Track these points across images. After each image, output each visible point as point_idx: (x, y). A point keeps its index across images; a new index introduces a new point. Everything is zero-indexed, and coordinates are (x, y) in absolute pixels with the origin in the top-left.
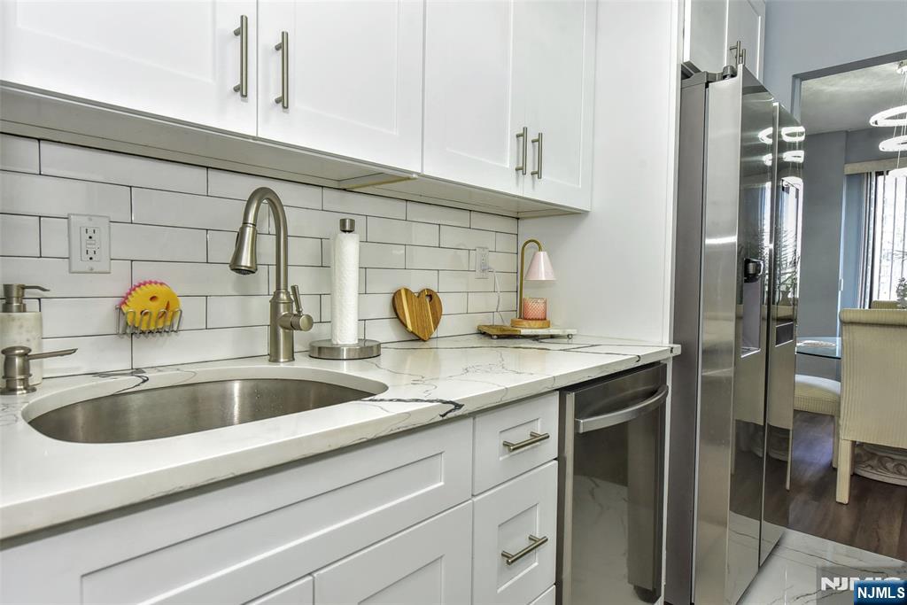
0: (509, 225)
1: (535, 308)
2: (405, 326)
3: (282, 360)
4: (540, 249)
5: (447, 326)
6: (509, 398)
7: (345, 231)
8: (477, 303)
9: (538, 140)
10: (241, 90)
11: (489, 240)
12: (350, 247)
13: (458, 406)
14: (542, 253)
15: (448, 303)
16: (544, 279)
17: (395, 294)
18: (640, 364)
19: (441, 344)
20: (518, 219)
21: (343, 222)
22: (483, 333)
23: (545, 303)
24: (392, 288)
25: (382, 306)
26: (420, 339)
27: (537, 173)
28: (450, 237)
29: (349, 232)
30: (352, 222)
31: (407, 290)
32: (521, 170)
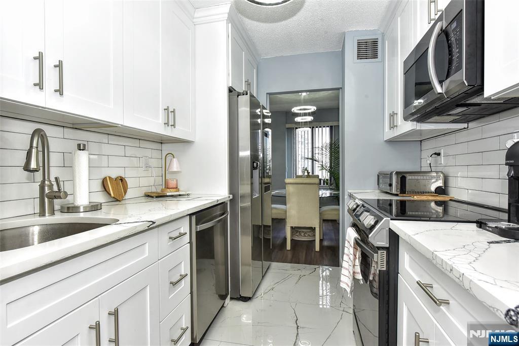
0: (158, 146)
1: (172, 183)
2: (110, 195)
3: (47, 215)
4: (174, 158)
5: (130, 193)
6: (172, 218)
7: (80, 150)
8: (144, 182)
9: (174, 112)
10: (40, 85)
11: (148, 153)
12: (83, 159)
13: (154, 223)
14: (175, 159)
15: (130, 183)
16: (176, 170)
17: (104, 179)
18: (218, 203)
19: (127, 202)
20: (162, 143)
21: (79, 145)
22: (148, 196)
23: (177, 181)
24: (103, 177)
25: (97, 186)
26: (117, 200)
27: (174, 125)
28: (130, 151)
29: (83, 150)
30: (84, 145)
31: (109, 177)
32: (167, 124)
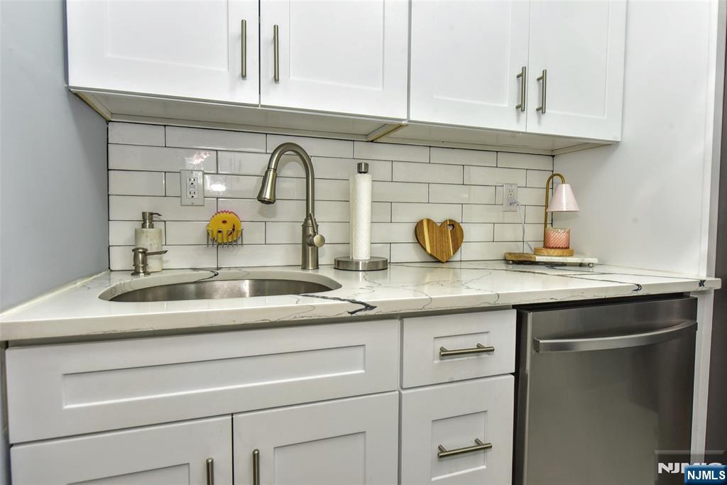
0: (545, 163)
2: (425, 249)
3: (310, 268)
4: (563, 182)
5: (468, 250)
7: (361, 173)
9: (542, 79)
11: (518, 178)
12: (364, 184)
14: (564, 185)
15: (473, 233)
16: (565, 210)
17: (418, 223)
19: (457, 265)
20: (553, 156)
21: (359, 165)
22: (506, 261)
23: (569, 232)
24: (417, 219)
25: (406, 232)
26: (439, 262)
27: (541, 110)
28: (477, 175)
29: (365, 173)
30: (367, 165)
31: (429, 221)
32: (521, 108)
